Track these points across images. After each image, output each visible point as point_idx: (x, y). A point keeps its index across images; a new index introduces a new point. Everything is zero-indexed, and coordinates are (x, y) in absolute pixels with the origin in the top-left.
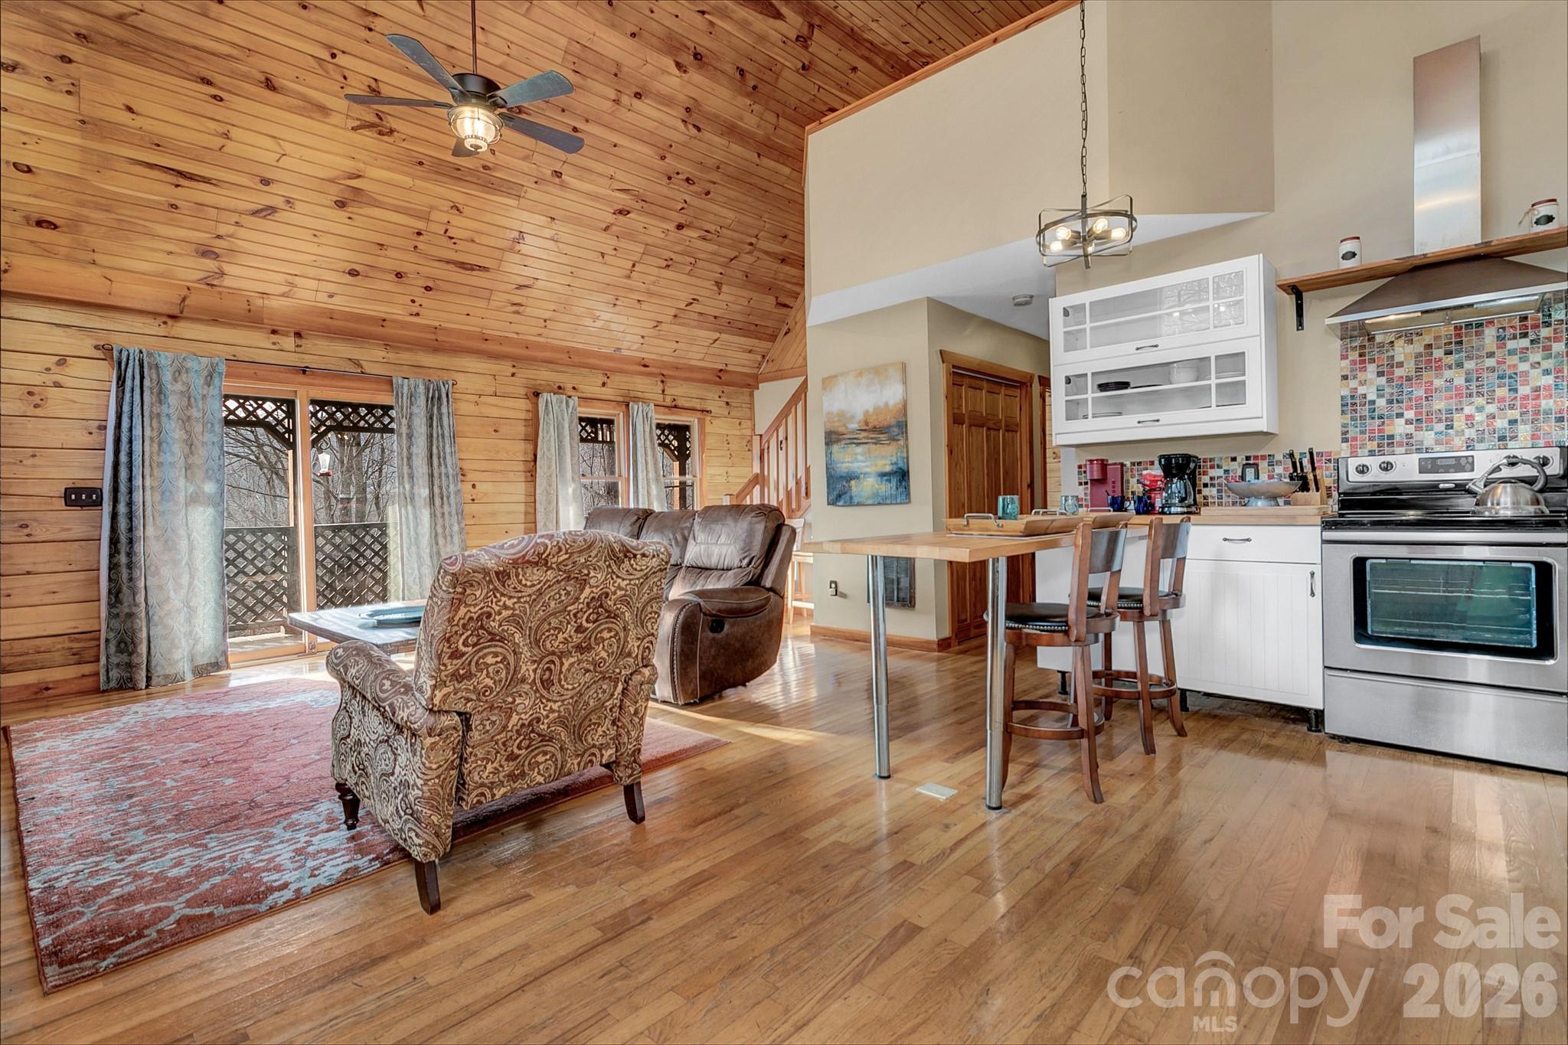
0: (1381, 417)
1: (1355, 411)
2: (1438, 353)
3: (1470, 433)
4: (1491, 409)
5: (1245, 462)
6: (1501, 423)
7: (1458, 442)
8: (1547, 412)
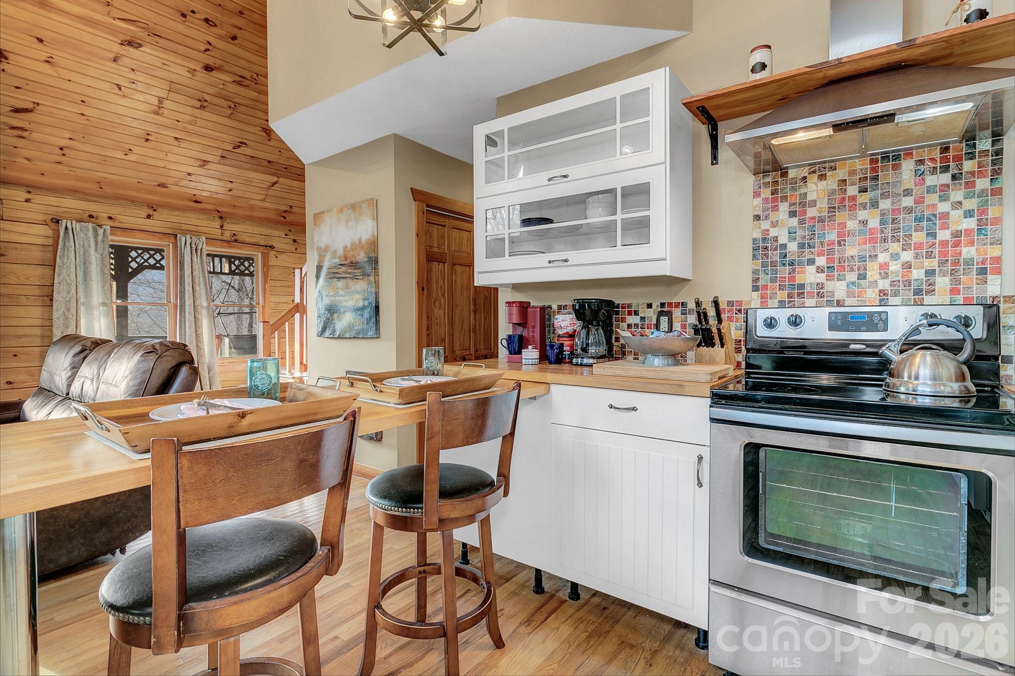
0: (792, 264)
1: (766, 255)
2: (852, 190)
3: (884, 284)
4: (907, 256)
5: (659, 309)
6: (917, 274)
7: (872, 294)
8: (969, 262)
